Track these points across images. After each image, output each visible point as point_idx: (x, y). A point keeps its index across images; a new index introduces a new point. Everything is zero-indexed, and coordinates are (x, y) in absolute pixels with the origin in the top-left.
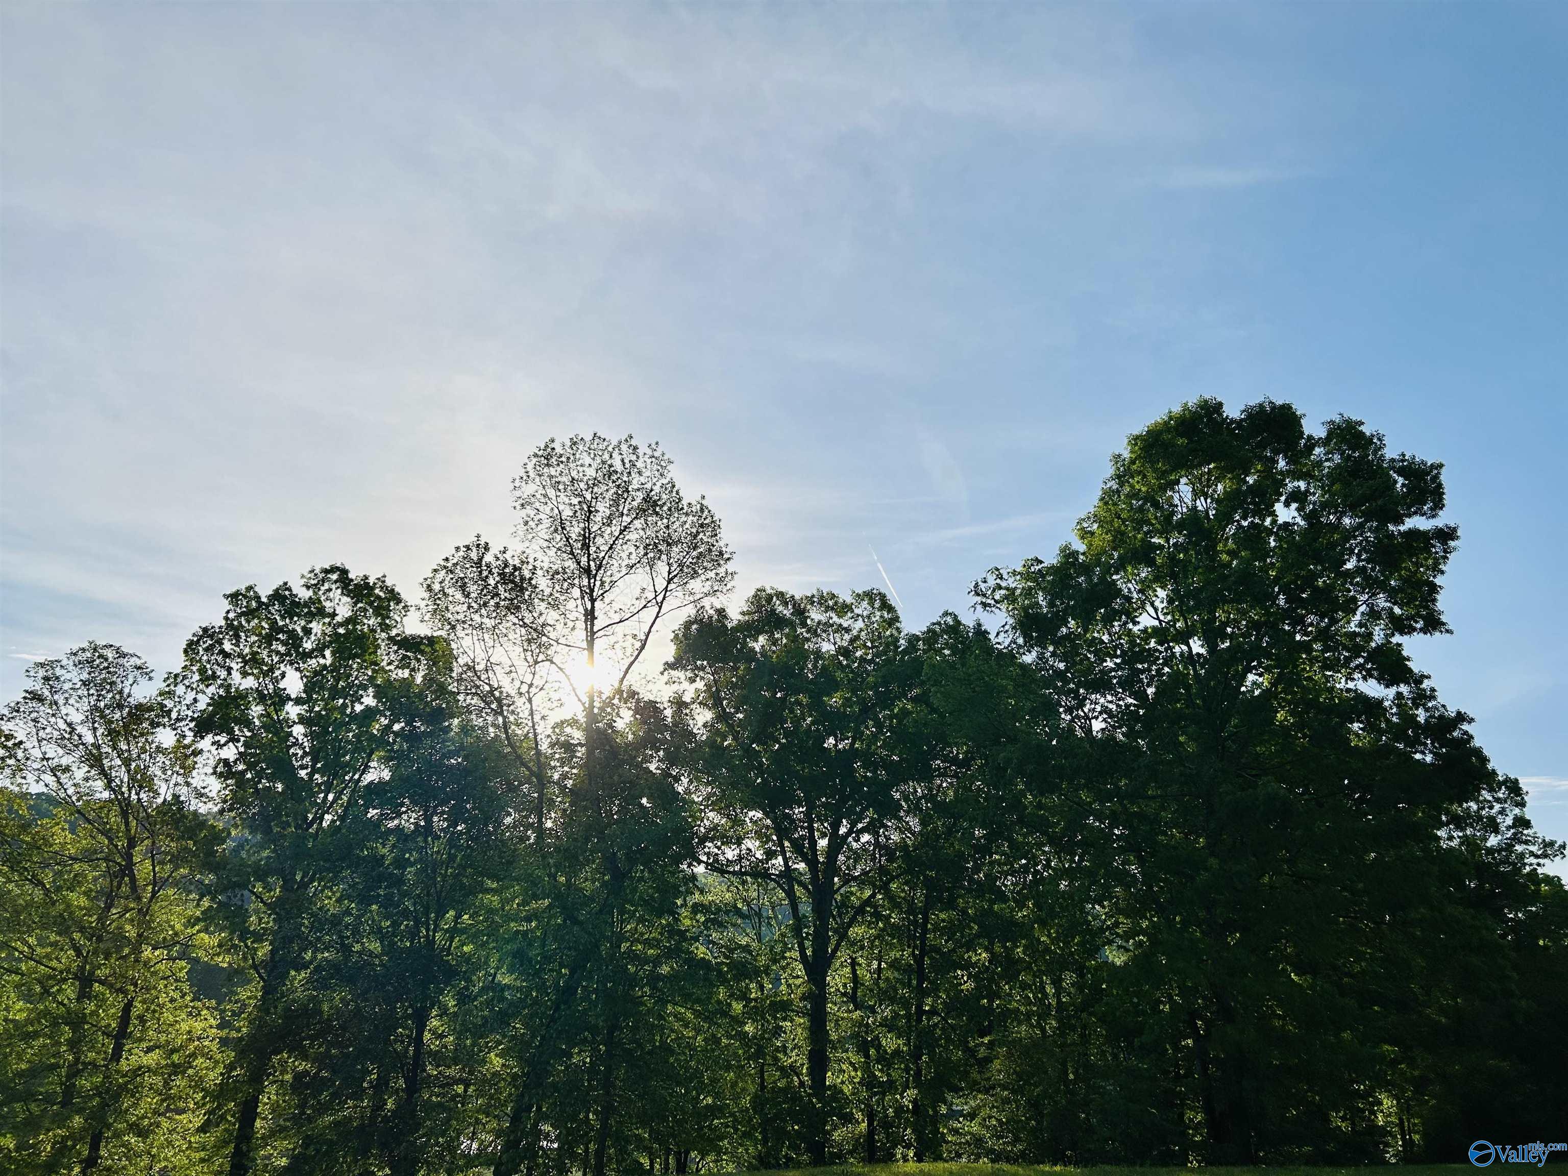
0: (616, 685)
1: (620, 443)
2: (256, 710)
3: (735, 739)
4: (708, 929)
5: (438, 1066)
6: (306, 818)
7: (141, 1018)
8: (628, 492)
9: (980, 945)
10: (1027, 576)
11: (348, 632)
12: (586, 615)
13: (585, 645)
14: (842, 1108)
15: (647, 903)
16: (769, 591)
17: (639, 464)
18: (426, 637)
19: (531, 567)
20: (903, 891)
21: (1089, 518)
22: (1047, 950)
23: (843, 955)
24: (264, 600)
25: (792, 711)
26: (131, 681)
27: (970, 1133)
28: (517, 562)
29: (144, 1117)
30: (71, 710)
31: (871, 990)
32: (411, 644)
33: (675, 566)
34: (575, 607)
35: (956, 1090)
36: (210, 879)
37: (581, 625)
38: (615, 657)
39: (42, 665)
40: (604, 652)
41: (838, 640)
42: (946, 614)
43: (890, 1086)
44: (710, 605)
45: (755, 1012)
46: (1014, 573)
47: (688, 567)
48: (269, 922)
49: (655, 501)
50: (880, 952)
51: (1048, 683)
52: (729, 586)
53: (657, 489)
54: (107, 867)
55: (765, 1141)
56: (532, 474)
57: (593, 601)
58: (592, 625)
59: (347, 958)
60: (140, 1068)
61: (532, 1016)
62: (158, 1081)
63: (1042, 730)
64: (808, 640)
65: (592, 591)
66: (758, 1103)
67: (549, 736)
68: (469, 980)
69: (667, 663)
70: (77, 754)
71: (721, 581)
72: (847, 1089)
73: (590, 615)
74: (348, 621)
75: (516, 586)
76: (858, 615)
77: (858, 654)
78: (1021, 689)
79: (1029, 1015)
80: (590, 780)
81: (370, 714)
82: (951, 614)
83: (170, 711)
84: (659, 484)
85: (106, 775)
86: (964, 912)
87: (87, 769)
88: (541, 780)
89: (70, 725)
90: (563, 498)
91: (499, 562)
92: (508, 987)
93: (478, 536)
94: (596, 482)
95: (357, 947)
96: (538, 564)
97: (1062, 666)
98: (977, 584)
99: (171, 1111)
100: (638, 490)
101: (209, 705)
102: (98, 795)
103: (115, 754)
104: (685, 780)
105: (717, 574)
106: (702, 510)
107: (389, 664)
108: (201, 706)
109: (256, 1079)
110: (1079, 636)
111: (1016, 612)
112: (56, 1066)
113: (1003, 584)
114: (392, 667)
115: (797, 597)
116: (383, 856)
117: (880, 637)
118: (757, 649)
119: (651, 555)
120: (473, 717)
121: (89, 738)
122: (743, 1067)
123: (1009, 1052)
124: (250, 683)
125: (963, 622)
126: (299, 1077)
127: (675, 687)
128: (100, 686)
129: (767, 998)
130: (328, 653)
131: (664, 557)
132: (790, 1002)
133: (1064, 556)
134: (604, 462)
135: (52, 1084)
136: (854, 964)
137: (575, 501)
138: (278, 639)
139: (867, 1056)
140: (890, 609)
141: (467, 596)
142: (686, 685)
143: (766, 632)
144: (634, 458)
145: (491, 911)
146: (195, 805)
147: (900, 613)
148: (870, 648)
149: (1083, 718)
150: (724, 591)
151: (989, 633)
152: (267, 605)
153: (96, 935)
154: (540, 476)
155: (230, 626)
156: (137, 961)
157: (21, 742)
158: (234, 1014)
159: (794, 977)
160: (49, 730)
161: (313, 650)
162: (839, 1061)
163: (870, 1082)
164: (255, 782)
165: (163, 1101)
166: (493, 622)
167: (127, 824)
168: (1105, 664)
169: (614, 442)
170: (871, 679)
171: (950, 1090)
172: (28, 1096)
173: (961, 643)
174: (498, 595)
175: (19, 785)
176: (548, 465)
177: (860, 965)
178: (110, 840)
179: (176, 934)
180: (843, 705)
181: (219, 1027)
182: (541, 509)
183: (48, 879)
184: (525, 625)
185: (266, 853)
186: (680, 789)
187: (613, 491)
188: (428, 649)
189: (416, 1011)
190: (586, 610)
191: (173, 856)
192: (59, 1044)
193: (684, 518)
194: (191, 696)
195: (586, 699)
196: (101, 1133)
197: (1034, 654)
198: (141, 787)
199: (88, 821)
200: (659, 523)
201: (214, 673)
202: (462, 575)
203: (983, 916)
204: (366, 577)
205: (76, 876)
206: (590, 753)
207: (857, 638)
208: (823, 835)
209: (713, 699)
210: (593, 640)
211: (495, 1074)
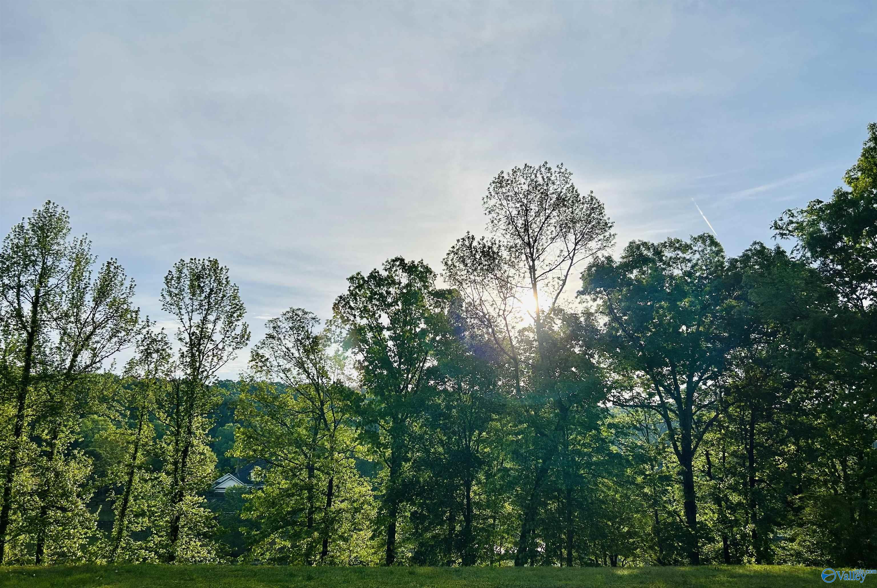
0: (551, 306)
1: (540, 167)
2: (369, 335)
3: (624, 330)
4: (618, 437)
5: (480, 509)
6: (400, 387)
7: (337, 486)
8: (547, 195)
9: (790, 442)
10: (811, 211)
11: (408, 292)
12: (530, 269)
13: (531, 286)
14: (707, 534)
15: (581, 424)
16: (638, 243)
17: (553, 178)
18: (447, 290)
19: (497, 246)
20: (736, 412)
21: (854, 168)
22: (837, 443)
23: (700, 450)
24: (366, 279)
25: (657, 312)
26: (311, 325)
27: (792, 549)
28: (490, 244)
29: (345, 532)
30: (287, 342)
31: (720, 469)
32: (440, 295)
33: (579, 235)
34: (523, 265)
35: (779, 525)
36: (359, 419)
37: (528, 275)
38: (548, 291)
39: (271, 321)
40: (543, 289)
41: (684, 267)
42: (755, 243)
43: (736, 523)
44: (601, 255)
45: (650, 481)
46: (802, 212)
47: (587, 234)
48: (389, 438)
49: (563, 199)
50: (724, 447)
51: (830, 279)
52: (612, 243)
53: (564, 191)
54: (313, 415)
55: (661, 551)
56: (493, 194)
57: (533, 261)
58: (534, 274)
59: (428, 456)
60: (340, 509)
61: (525, 484)
62: (349, 515)
63: (826, 310)
64: (664, 269)
65: (532, 255)
66: (657, 530)
67: (516, 337)
68: (490, 466)
69: (578, 292)
70: (293, 362)
71: (607, 240)
72: (710, 525)
73: (532, 269)
74: (407, 286)
75: (491, 257)
76: (696, 251)
77: (698, 274)
78: (810, 285)
79: (825, 482)
80: (542, 360)
81: (424, 332)
82: (758, 243)
83: (331, 338)
84: (565, 188)
85: (307, 372)
86: (778, 422)
87: (298, 369)
88: (516, 362)
89: (288, 349)
90: (511, 204)
91: (481, 245)
92: (511, 469)
93: (468, 232)
94: (529, 192)
95: (433, 450)
96: (501, 244)
97: (839, 267)
98: (776, 222)
99: (356, 529)
100: (553, 193)
101: (347, 334)
102: (304, 381)
103: (309, 361)
104: (596, 356)
105: (604, 236)
106: (592, 199)
107: (430, 306)
108: (344, 335)
109: (393, 514)
110: (852, 247)
111: (804, 237)
112: (303, 509)
113: (794, 220)
114: (432, 308)
115: (656, 244)
116: (440, 404)
117: (711, 262)
118: (633, 278)
119: (564, 230)
120: (476, 330)
121: (297, 355)
122: (646, 511)
123: (815, 503)
124: (364, 322)
125: (767, 247)
126: (413, 514)
127: (585, 305)
128: (298, 329)
129: (657, 474)
130: (399, 303)
131: (572, 231)
132: (671, 476)
133: (838, 197)
134: (532, 180)
135: (302, 517)
136: (708, 455)
137: (518, 205)
138: (375, 298)
139: (720, 505)
140: (716, 244)
141: (466, 265)
142: (591, 303)
143: (638, 268)
144: (549, 175)
145: (497, 430)
146: (347, 384)
147: (723, 246)
148: (704, 270)
149: (856, 299)
150: (610, 245)
151: (785, 252)
152: (368, 282)
153: (312, 447)
154: (497, 194)
155: (352, 294)
156: (332, 459)
157: (268, 359)
158: (379, 484)
159: (671, 463)
160: (279, 352)
161: (393, 302)
162: (704, 508)
163: (723, 520)
164: (374, 371)
165: (352, 525)
166: (481, 278)
167: (319, 395)
168: (870, 263)
169: (537, 167)
170: (708, 289)
171: (775, 525)
172: (294, 523)
173: (767, 260)
174: (482, 263)
175: (270, 379)
176: (501, 187)
177: (711, 455)
178: (313, 402)
179: (347, 446)
180: (690, 306)
181: (372, 490)
182: (500, 212)
183: (288, 421)
184: (497, 278)
185: (383, 405)
186: (594, 361)
187: (538, 196)
188: (449, 296)
189: (465, 482)
190: (530, 266)
191: (341, 408)
192: (302, 498)
193: (581, 206)
194: (338, 330)
195: (535, 316)
196: (327, 540)
197: (818, 262)
198: (323, 376)
199: (302, 394)
200: (567, 211)
201: (348, 318)
202: (462, 255)
203: (791, 425)
204: (413, 262)
205: (300, 420)
206: (541, 344)
207: (696, 264)
208: (683, 383)
209: (609, 310)
210: (535, 282)
211: (509, 514)
